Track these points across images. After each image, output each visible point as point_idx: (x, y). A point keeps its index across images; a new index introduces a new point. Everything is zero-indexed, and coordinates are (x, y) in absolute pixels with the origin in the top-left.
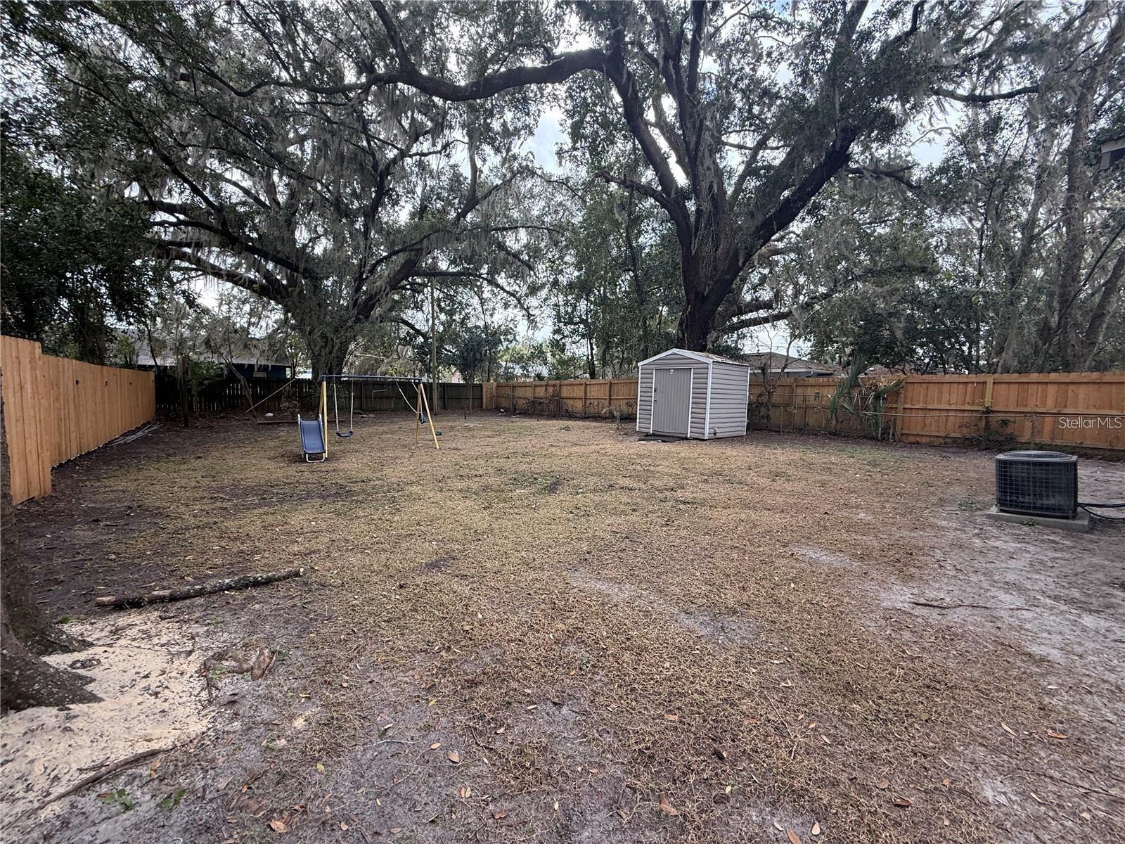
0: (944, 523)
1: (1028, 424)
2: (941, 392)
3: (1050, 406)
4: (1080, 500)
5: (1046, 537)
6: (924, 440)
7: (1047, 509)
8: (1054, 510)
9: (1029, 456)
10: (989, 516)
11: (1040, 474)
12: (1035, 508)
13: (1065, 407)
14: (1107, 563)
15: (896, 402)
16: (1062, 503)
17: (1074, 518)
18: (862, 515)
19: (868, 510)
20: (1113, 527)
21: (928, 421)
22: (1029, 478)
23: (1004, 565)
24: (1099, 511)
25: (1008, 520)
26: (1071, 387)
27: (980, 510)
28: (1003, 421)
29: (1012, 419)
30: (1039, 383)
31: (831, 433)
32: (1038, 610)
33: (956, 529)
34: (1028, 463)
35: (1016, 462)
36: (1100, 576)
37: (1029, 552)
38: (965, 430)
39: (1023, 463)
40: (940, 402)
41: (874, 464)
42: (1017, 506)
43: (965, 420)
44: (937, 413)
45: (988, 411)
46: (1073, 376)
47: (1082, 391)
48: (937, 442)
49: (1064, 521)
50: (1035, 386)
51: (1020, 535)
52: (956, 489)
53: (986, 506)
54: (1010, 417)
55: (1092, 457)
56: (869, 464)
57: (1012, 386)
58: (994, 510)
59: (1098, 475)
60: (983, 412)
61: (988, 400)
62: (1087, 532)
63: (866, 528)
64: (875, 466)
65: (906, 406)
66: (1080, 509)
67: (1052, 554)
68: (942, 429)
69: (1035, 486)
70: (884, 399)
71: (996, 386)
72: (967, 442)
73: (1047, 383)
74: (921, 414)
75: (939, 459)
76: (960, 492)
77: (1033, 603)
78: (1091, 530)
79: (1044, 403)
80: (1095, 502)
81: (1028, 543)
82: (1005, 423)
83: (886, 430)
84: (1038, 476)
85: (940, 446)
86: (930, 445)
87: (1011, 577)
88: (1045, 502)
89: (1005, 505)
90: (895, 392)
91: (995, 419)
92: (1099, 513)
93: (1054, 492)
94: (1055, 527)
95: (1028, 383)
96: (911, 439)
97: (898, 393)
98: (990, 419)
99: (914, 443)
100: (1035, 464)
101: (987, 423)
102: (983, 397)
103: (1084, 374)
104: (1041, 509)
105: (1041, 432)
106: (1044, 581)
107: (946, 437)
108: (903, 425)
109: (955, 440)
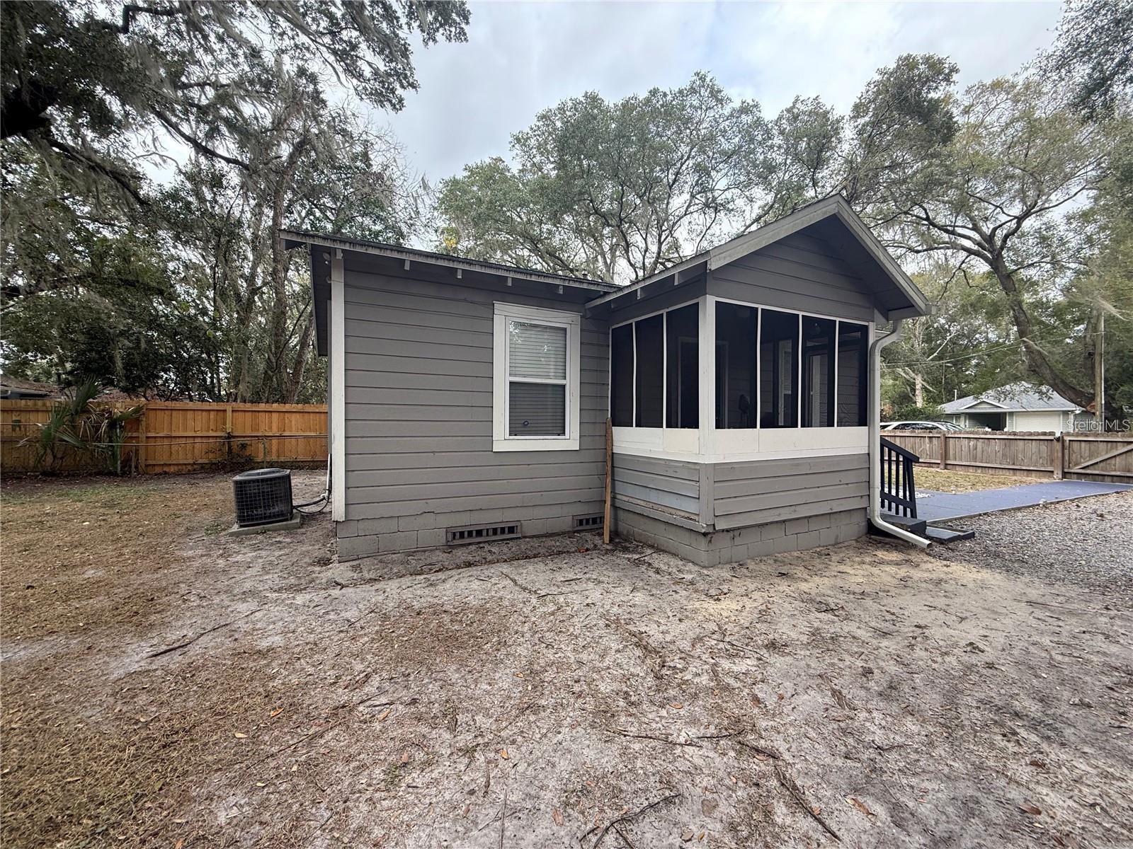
0: (190, 553)
1: (261, 446)
2: (185, 419)
3: (275, 432)
4: (295, 503)
5: (274, 540)
6: (172, 469)
7: (274, 516)
8: (278, 516)
9: (258, 474)
10: (232, 534)
11: (267, 489)
12: (265, 518)
13: (284, 431)
14: (310, 548)
15: (137, 430)
16: (283, 509)
17: (291, 519)
18: (90, 573)
19: (97, 564)
20: (314, 519)
21: (174, 448)
22: (259, 493)
23: (242, 577)
24: (306, 509)
25: (247, 533)
26: (287, 415)
27: (225, 530)
28: (242, 445)
29: (249, 443)
30: (266, 411)
31: (44, 474)
32: (266, 606)
33: (202, 556)
34: (257, 481)
35: (250, 481)
36: (307, 560)
37: (261, 557)
38: (211, 456)
39: (253, 481)
40: (185, 430)
41: (110, 505)
42: (253, 520)
43: (211, 446)
44: (184, 441)
45: (230, 436)
46: (288, 407)
47: (294, 417)
48: (185, 470)
49: (285, 523)
50: (263, 414)
51: (256, 544)
52: (204, 514)
53: (229, 525)
54: (247, 441)
55: (303, 469)
56: (105, 505)
57: (247, 414)
58: (235, 528)
59: (307, 481)
60: (226, 438)
61: (229, 425)
62: (299, 528)
63: (95, 587)
64: (111, 507)
65: (150, 434)
66: (295, 511)
67: (277, 554)
68: (189, 455)
69: (264, 499)
70: (121, 427)
71: (234, 414)
72: (214, 467)
73: (271, 412)
74: (166, 442)
75: (188, 487)
76: (207, 517)
77: (264, 602)
78: (302, 525)
79: (270, 428)
80: (305, 503)
81: (262, 549)
82: (244, 446)
83: (126, 463)
84: (266, 490)
85: (189, 473)
86: (178, 474)
87: (248, 585)
88: (272, 511)
89: (244, 521)
90: (135, 419)
91: (236, 443)
92: (307, 511)
93: (277, 501)
94: (280, 530)
95: (259, 411)
96: (158, 470)
97: (138, 421)
98: (232, 443)
99: (161, 474)
100: (263, 480)
101: (230, 448)
102: (225, 423)
103: (294, 405)
104: (270, 517)
105: (270, 452)
106: (273, 579)
107: (195, 464)
108: (147, 455)
109: (202, 466)
